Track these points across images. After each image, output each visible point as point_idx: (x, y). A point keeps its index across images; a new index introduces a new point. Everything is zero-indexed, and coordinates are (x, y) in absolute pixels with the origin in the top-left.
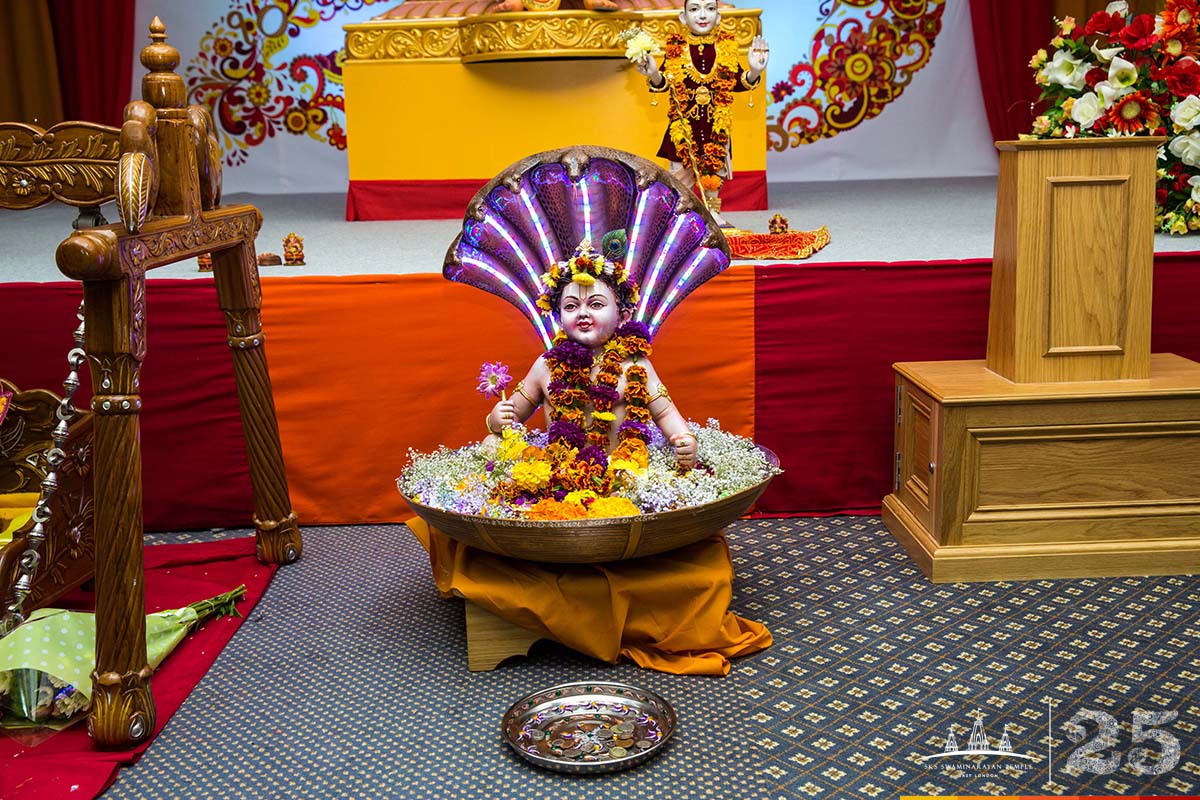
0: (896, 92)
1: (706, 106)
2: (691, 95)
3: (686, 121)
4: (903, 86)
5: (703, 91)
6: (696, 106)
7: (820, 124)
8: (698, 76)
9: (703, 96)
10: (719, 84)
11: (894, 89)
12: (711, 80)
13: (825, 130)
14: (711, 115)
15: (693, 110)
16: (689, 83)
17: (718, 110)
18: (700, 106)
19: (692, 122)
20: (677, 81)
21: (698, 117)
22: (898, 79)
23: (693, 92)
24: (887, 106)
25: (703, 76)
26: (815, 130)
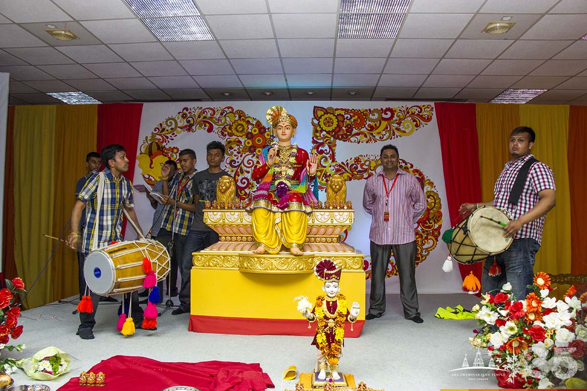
0: (423, 259)
1: (333, 327)
2: (326, 322)
3: (323, 334)
4: (426, 256)
5: (331, 321)
6: (328, 327)
7: (393, 270)
8: (329, 315)
9: (331, 323)
10: (338, 319)
11: (422, 257)
12: (335, 317)
13: (395, 272)
14: (335, 331)
15: (327, 329)
16: (326, 317)
17: (338, 330)
18: (330, 327)
19: (326, 334)
20: (320, 317)
21: (329, 332)
22: (424, 253)
23: (327, 321)
24: (420, 263)
25: (331, 315)
26: (391, 272)
